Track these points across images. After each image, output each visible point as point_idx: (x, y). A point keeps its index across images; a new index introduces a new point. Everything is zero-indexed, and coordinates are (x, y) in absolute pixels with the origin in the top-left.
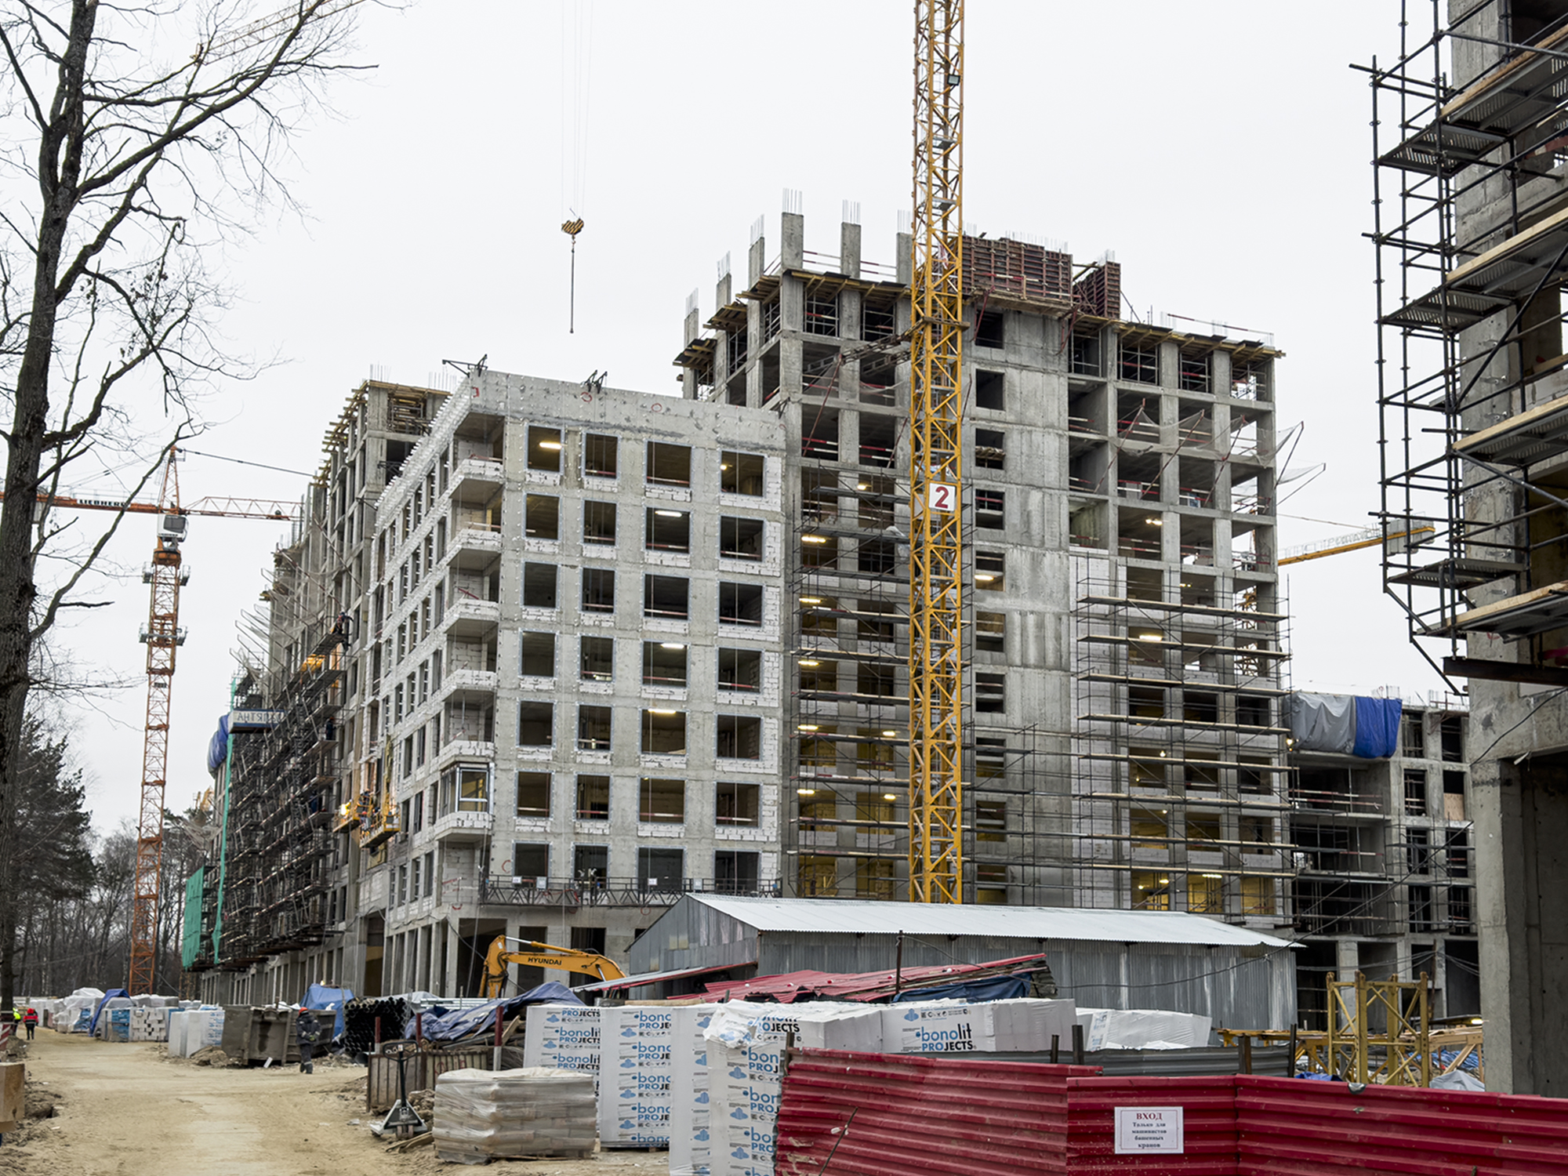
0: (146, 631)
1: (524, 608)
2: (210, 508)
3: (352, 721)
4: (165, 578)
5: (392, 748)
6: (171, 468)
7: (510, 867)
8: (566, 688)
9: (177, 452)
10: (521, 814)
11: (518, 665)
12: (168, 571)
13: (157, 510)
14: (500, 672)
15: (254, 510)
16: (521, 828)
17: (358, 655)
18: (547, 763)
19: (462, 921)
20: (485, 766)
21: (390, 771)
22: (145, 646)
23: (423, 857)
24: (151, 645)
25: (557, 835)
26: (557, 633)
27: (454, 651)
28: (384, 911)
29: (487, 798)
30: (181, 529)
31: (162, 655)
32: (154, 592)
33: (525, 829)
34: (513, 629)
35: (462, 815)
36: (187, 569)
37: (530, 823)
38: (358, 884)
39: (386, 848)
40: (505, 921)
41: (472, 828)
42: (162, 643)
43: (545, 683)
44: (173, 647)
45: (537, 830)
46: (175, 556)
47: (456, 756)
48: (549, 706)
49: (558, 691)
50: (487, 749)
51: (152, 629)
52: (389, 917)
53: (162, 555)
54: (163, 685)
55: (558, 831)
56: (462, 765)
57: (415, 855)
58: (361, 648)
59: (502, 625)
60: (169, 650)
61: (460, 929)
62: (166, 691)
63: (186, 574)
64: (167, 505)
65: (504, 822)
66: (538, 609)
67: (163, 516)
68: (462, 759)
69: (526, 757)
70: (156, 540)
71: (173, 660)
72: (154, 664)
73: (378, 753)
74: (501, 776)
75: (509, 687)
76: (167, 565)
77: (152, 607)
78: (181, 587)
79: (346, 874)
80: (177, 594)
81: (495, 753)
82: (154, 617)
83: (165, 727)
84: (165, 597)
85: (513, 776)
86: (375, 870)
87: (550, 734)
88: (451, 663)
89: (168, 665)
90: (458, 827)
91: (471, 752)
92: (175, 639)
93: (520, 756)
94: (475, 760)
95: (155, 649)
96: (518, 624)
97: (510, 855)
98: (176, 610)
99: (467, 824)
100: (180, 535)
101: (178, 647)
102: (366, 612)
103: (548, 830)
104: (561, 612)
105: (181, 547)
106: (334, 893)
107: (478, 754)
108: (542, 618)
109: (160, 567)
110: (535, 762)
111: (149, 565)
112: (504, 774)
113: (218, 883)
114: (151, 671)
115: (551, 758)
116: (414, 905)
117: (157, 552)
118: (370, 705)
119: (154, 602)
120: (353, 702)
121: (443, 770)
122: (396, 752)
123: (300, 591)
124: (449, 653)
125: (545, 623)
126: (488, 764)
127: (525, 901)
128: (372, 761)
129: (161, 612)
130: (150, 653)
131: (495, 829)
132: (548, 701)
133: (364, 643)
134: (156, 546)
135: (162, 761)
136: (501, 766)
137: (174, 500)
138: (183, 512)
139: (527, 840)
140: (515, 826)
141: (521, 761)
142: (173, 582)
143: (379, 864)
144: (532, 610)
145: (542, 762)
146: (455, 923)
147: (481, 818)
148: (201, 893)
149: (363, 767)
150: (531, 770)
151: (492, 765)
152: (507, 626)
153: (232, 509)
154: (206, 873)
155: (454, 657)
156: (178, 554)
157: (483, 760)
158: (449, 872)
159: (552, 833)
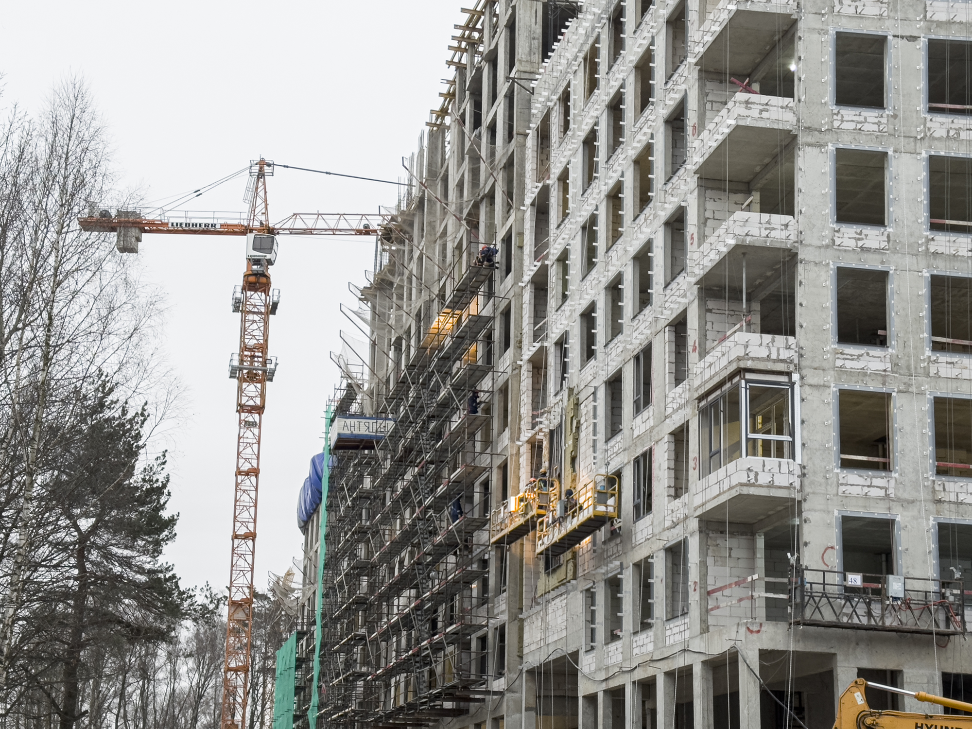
0: (236, 363)
1: (835, 109)
2: (299, 224)
3: (504, 391)
4: (255, 306)
5: (577, 405)
6: (260, 184)
7: (835, 560)
8: (910, 246)
9: (266, 167)
10: (846, 464)
11: (829, 208)
12: (257, 298)
13: (244, 231)
14: (801, 218)
15: (343, 225)
16: (850, 489)
17: (512, 293)
18: (883, 376)
19: (764, 654)
20: (784, 379)
21: (576, 440)
22: (235, 381)
23: (662, 554)
24: (241, 380)
25: (907, 503)
26: (890, 153)
27: (710, 205)
28: (575, 655)
29: (792, 434)
30: (270, 250)
31: (251, 389)
32: (243, 321)
33: (855, 491)
34: (820, 145)
35: (756, 462)
36: (276, 293)
37: (860, 481)
38: (522, 621)
39: (575, 556)
40: (830, 657)
41: (771, 485)
42: (252, 377)
43: (873, 237)
44: (262, 382)
45: (875, 493)
46: (263, 280)
47: (739, 359)
48: (882, 277)
49: (895, 251)
50: (788, 348)
51: (242, 361)
52: (587, 664)
53: (252, 279)
54: (253, 424)
55: (906, 496)
56: (749, 376)
57: (639, 555)
58: (515, 284)
59: (801, 139)
60: (259, 385)
61: (762, 667)
62: (256, 431)
63: (275, 299)
64: (257, 224)
65: (819, 479)
66: (856, 110)
67: (251, 236)
68: (749, 364)
69: (849, 364)
70: (245, 262)
71: (263, 396)
72: (244, 400)
73: (548, 423)
74: (813, 396)
75: (818, 243)
76: (256, 290)
77: (242, 337)
78: (271, 316)
79: (503, 607)
80: (266, 323)
81: (801, 356)
82: (244, 348)
83: (255, 472)
84: (255, 326)
85: (831, 397)
86: (553, 594)
87: (885, 329)
88: (705, 224)
89: (258, 401)
90: (748, 485)
91: (764, 353)
92: (265, 371)
93: (839, 363)
94: (770, 366)
95: (245, 385)
96: (828, 137)
97: (833, 537)
98: (266, 341)
99: (764, 479)
100: (268, 256)
101: (268, 383)
102: (521, 234)
103: (891, 491)
104: (895, 116)
105: (271, 271)
106: (483, 640)
107: (774, 356)
108: (866, 127)
109: (249, 293)
110: (863, 373)
111: (239, 289)
112: (816, 393)
113: (313, 650)
114: (241, 408)
115: (888, 366)
116: (645, 638)
117: (246, 276)
118: (530, 361)
119: (243, 330)
120: (504, 363)
121: (700, 399)
122: (585, 409)
123: (413, 267)
124: (702, 208)
125: (870, 134)
126: (789, 374)
127: (864, 621)
128: (541, 436)
129: (252, 343)
130: (240, 390)
131: (807, 489)
132: (880, 268)
133: (519, 277)
134: (245, 270)
135: (252, 510)
136: (810, 380)
137: (263, 218)
138: (272, 231)
139: (858, 510)
140: (839, 485)
141: (841, 370)
142: (263, 310)
143: (563, 583)
144: (849, 113)
145: (875, 374)
146: (750, 657)
147: (784, 468)
148: (293, 664)
149: (522, 450)
150: (858, 387)
151: (796, 377)
152: (809, 139)
153: (321, 224)
154: (298, 639)
155: (708, 214)
156: (267, 277)
157: (781, 367)
158: (719, 574)
159: (898, 500)
